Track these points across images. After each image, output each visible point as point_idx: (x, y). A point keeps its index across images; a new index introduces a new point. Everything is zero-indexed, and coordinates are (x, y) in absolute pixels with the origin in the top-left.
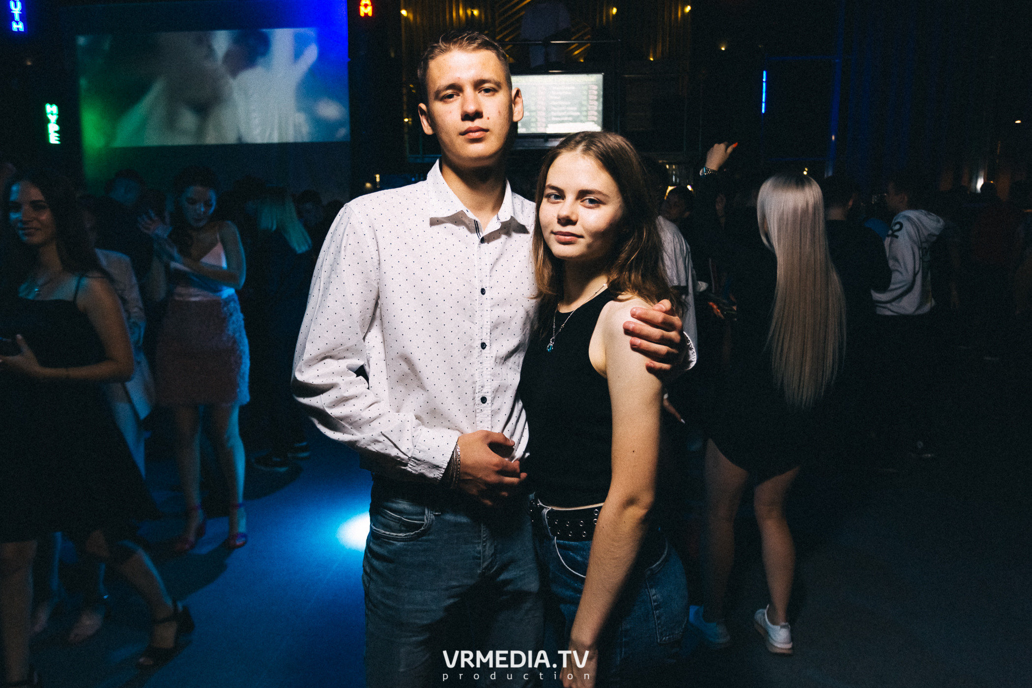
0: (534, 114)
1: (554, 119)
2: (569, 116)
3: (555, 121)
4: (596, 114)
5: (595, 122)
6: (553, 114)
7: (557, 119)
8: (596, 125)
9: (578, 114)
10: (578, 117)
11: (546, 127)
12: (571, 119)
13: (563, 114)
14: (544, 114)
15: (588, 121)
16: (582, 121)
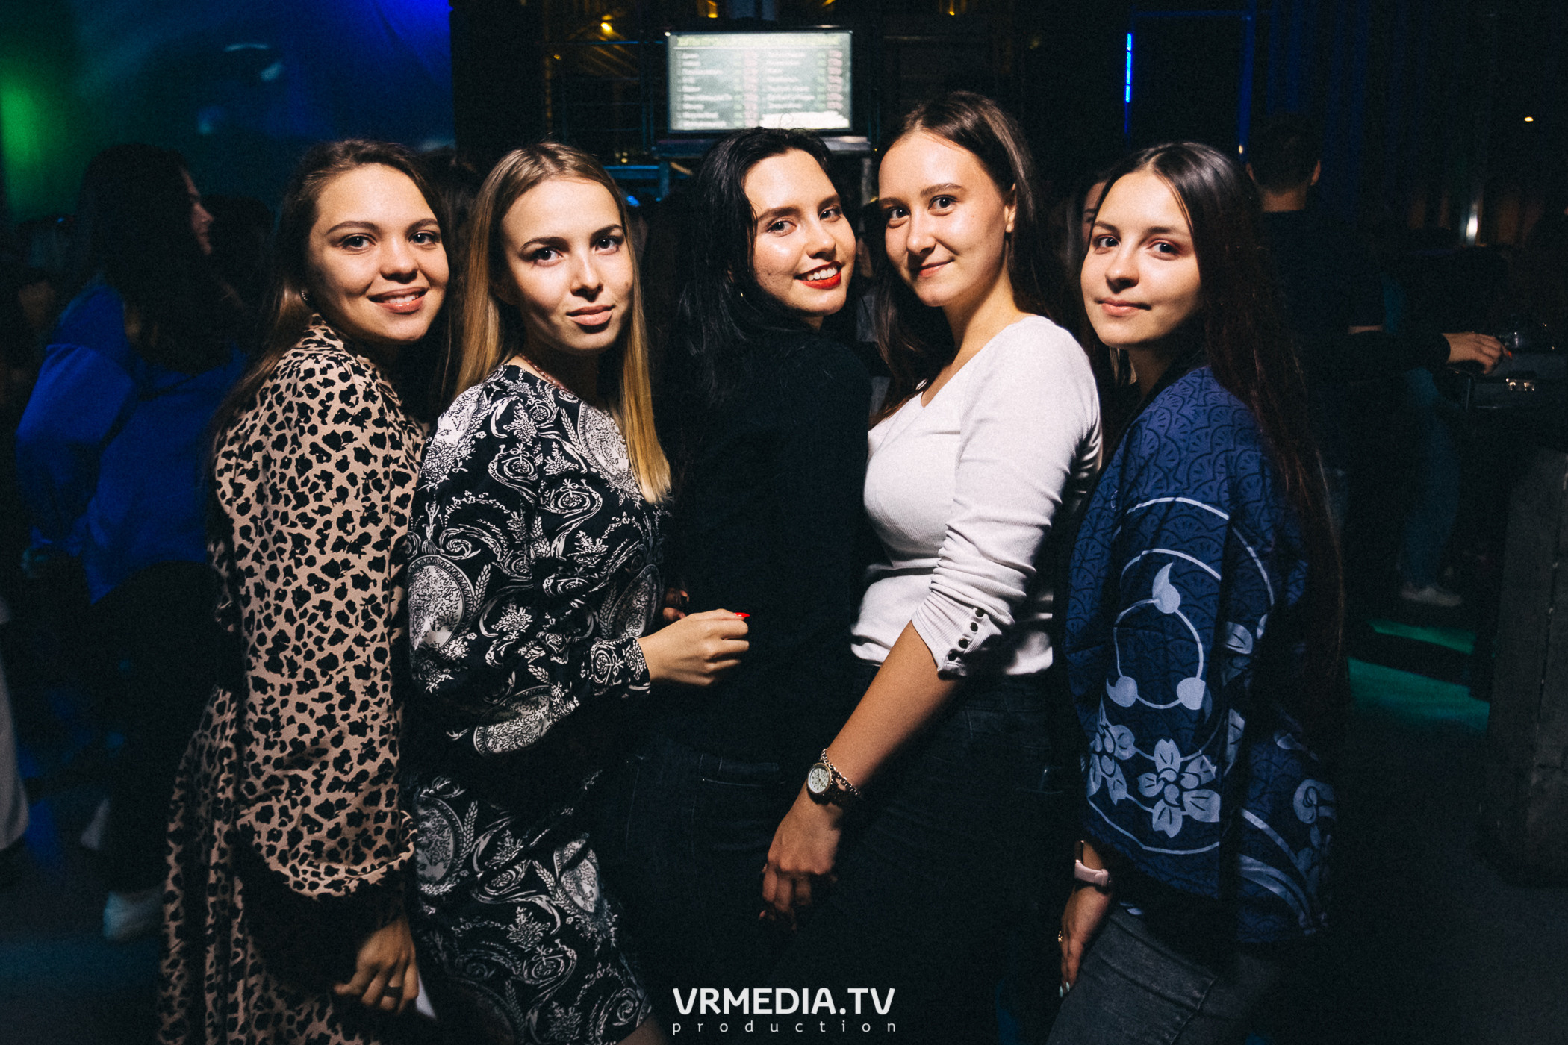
0: (738, 97)
1: (772, 106)
2: (797, 102)
3: (775, 109)
4: (840, 97)
5: (840, 112)
6: (771, 97)
7: (779, 106)
8: (841, 117)
9: (812, 97)
10: (812, 102)
11: (761, 119)
12: (799, 106)
13: (788, 97)
14: (756, 98)
15: (829, 110)
16: (817, 110)
